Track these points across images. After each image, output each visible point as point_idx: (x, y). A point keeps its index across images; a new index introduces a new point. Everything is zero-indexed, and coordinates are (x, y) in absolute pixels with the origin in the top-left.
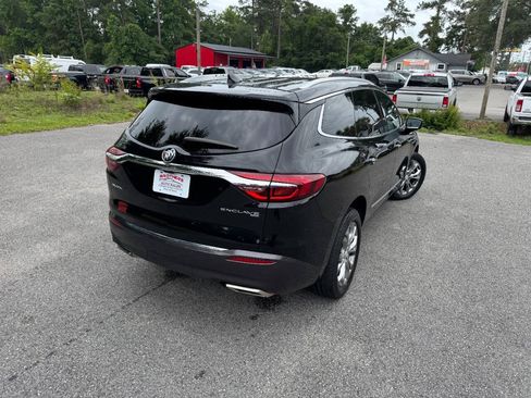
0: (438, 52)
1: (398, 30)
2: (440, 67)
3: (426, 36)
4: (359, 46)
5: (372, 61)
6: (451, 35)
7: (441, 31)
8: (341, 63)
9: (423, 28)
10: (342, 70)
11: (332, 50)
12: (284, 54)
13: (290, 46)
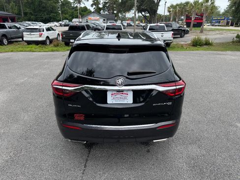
0: (100, 13)
1: (81, 3)
2: (104, 20)
3: (94, 6)
4: (65, 10)
5: (73, 18)
6: (104, 6)
7: (100, 4)
8: (58, 19)
9: (92, 3)
10: (60, 22)
11: (52, 12)
12: (25, 14)
13: (28, 10)
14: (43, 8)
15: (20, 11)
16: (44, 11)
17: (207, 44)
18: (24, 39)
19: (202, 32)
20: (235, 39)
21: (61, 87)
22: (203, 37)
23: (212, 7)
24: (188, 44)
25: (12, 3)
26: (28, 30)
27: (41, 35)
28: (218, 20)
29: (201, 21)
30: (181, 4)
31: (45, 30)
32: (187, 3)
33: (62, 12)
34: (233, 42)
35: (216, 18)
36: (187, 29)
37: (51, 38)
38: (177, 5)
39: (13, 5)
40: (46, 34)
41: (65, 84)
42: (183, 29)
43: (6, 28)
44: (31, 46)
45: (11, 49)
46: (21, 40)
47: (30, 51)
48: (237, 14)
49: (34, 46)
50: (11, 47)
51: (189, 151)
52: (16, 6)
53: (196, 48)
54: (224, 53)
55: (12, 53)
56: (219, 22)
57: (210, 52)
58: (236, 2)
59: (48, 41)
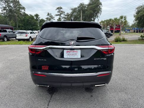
1: (51, 20)
8: (37, 29)
10: (38, 31)
11: (34, 25)
12: (19, 26)
13: (21, 25)
14: (30, 23)
15: (16, 25)
16: (30, 25)
17: (124, 40)
18: (17, 38)
19: (120, 35)
20: (140, 38)
21: (34, 48)
22: (121, 37)
23: (125, 21)
24: (112, 41)
25: (12, 21)
26: (19, 33)
27: (26, 36)
28: (128, 29)
29: (119, 29)
30: (107, 20)
31: (29, 33)
32: (110, 20)
33: (40, 25)
34: (139, 40)
35: (127, 29)
36: (111, 33)
37: (32, 37)
38: (105, 21)
39: (12, 22)
40: (29, 35)
41: (36, 46)
42: (109, 33)
43: (7, 32)
44: (20, 42)
45: (8, 43)
46: (15, 39)
47: (20, 44)
48: (140, 24)
49: (22, 42)
50: (9, 42)
51: (119, 96)
52: (14, 22)
53: (118, 43)
54: (135, 45)
55: (9, 45)
56: (130, 31)
57: (126, 44)
58: (138, 18)
59: (30, 39)
